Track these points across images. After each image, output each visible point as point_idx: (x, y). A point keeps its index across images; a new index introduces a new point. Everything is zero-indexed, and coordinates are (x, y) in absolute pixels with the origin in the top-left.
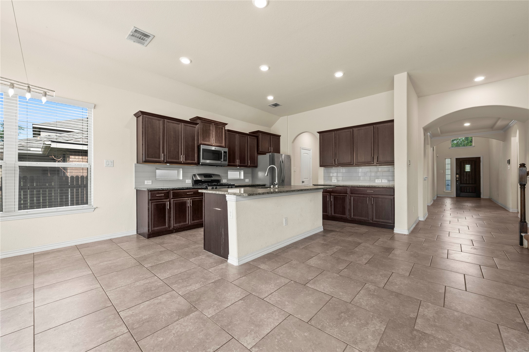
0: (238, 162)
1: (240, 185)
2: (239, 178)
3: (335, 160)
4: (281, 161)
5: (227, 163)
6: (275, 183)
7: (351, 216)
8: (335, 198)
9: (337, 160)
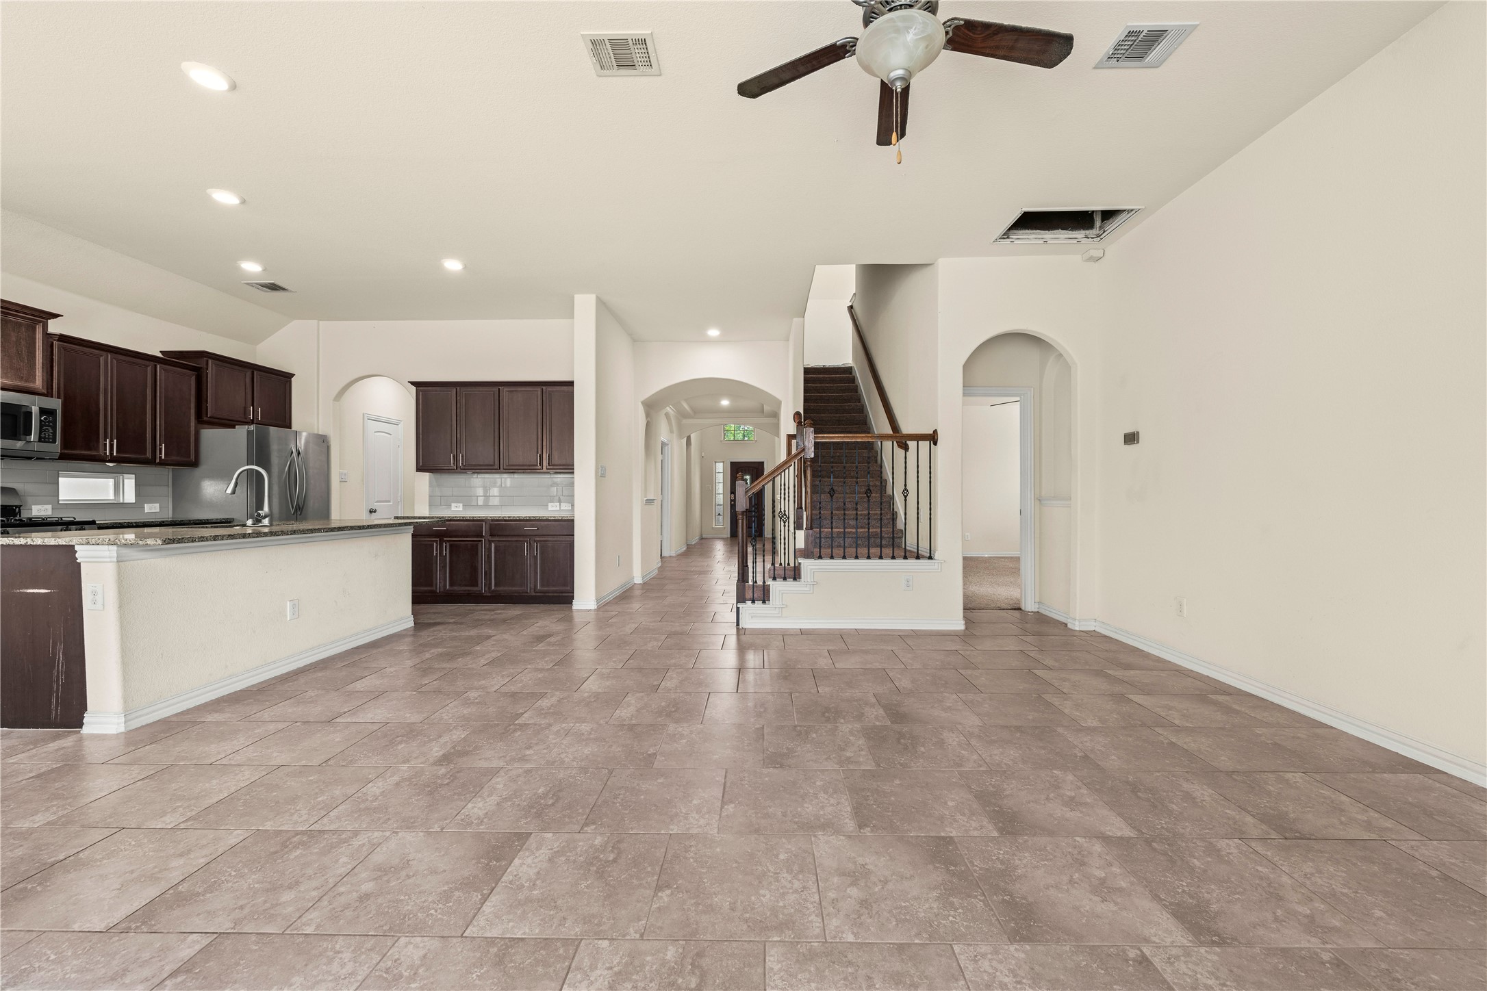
0: (109, 446)
1: (120, 523)
2: (115, 500)
3: (456, 458)
4: (294, 450)
5: (57, 447)
6: (259, 512)
7: (490, 587)
8: (454, 548)
9: (462, 456)
